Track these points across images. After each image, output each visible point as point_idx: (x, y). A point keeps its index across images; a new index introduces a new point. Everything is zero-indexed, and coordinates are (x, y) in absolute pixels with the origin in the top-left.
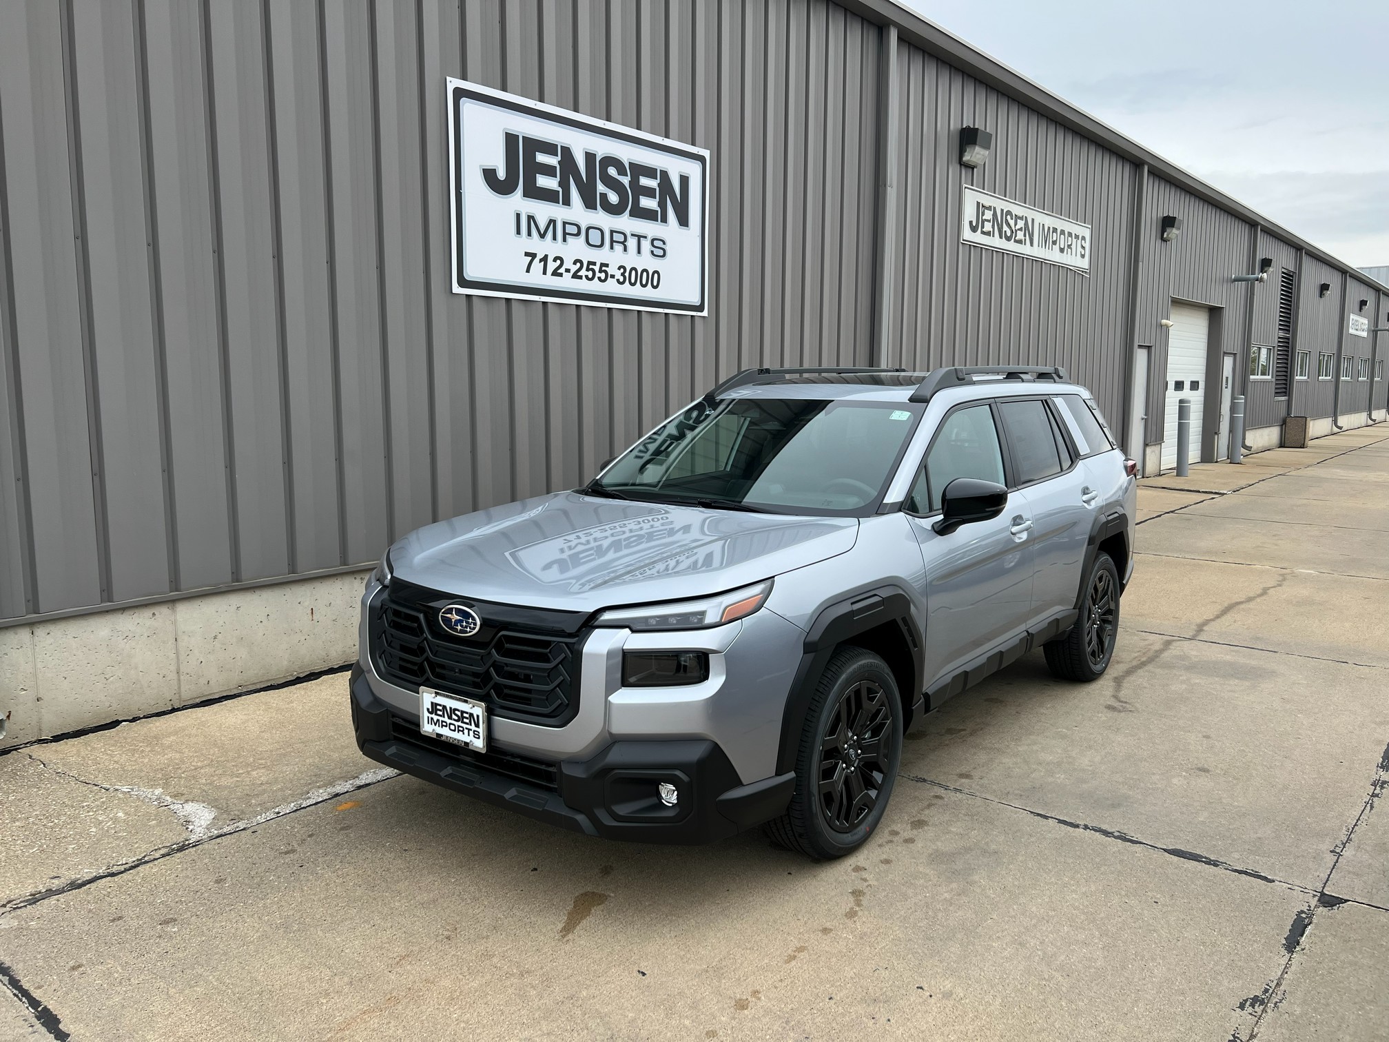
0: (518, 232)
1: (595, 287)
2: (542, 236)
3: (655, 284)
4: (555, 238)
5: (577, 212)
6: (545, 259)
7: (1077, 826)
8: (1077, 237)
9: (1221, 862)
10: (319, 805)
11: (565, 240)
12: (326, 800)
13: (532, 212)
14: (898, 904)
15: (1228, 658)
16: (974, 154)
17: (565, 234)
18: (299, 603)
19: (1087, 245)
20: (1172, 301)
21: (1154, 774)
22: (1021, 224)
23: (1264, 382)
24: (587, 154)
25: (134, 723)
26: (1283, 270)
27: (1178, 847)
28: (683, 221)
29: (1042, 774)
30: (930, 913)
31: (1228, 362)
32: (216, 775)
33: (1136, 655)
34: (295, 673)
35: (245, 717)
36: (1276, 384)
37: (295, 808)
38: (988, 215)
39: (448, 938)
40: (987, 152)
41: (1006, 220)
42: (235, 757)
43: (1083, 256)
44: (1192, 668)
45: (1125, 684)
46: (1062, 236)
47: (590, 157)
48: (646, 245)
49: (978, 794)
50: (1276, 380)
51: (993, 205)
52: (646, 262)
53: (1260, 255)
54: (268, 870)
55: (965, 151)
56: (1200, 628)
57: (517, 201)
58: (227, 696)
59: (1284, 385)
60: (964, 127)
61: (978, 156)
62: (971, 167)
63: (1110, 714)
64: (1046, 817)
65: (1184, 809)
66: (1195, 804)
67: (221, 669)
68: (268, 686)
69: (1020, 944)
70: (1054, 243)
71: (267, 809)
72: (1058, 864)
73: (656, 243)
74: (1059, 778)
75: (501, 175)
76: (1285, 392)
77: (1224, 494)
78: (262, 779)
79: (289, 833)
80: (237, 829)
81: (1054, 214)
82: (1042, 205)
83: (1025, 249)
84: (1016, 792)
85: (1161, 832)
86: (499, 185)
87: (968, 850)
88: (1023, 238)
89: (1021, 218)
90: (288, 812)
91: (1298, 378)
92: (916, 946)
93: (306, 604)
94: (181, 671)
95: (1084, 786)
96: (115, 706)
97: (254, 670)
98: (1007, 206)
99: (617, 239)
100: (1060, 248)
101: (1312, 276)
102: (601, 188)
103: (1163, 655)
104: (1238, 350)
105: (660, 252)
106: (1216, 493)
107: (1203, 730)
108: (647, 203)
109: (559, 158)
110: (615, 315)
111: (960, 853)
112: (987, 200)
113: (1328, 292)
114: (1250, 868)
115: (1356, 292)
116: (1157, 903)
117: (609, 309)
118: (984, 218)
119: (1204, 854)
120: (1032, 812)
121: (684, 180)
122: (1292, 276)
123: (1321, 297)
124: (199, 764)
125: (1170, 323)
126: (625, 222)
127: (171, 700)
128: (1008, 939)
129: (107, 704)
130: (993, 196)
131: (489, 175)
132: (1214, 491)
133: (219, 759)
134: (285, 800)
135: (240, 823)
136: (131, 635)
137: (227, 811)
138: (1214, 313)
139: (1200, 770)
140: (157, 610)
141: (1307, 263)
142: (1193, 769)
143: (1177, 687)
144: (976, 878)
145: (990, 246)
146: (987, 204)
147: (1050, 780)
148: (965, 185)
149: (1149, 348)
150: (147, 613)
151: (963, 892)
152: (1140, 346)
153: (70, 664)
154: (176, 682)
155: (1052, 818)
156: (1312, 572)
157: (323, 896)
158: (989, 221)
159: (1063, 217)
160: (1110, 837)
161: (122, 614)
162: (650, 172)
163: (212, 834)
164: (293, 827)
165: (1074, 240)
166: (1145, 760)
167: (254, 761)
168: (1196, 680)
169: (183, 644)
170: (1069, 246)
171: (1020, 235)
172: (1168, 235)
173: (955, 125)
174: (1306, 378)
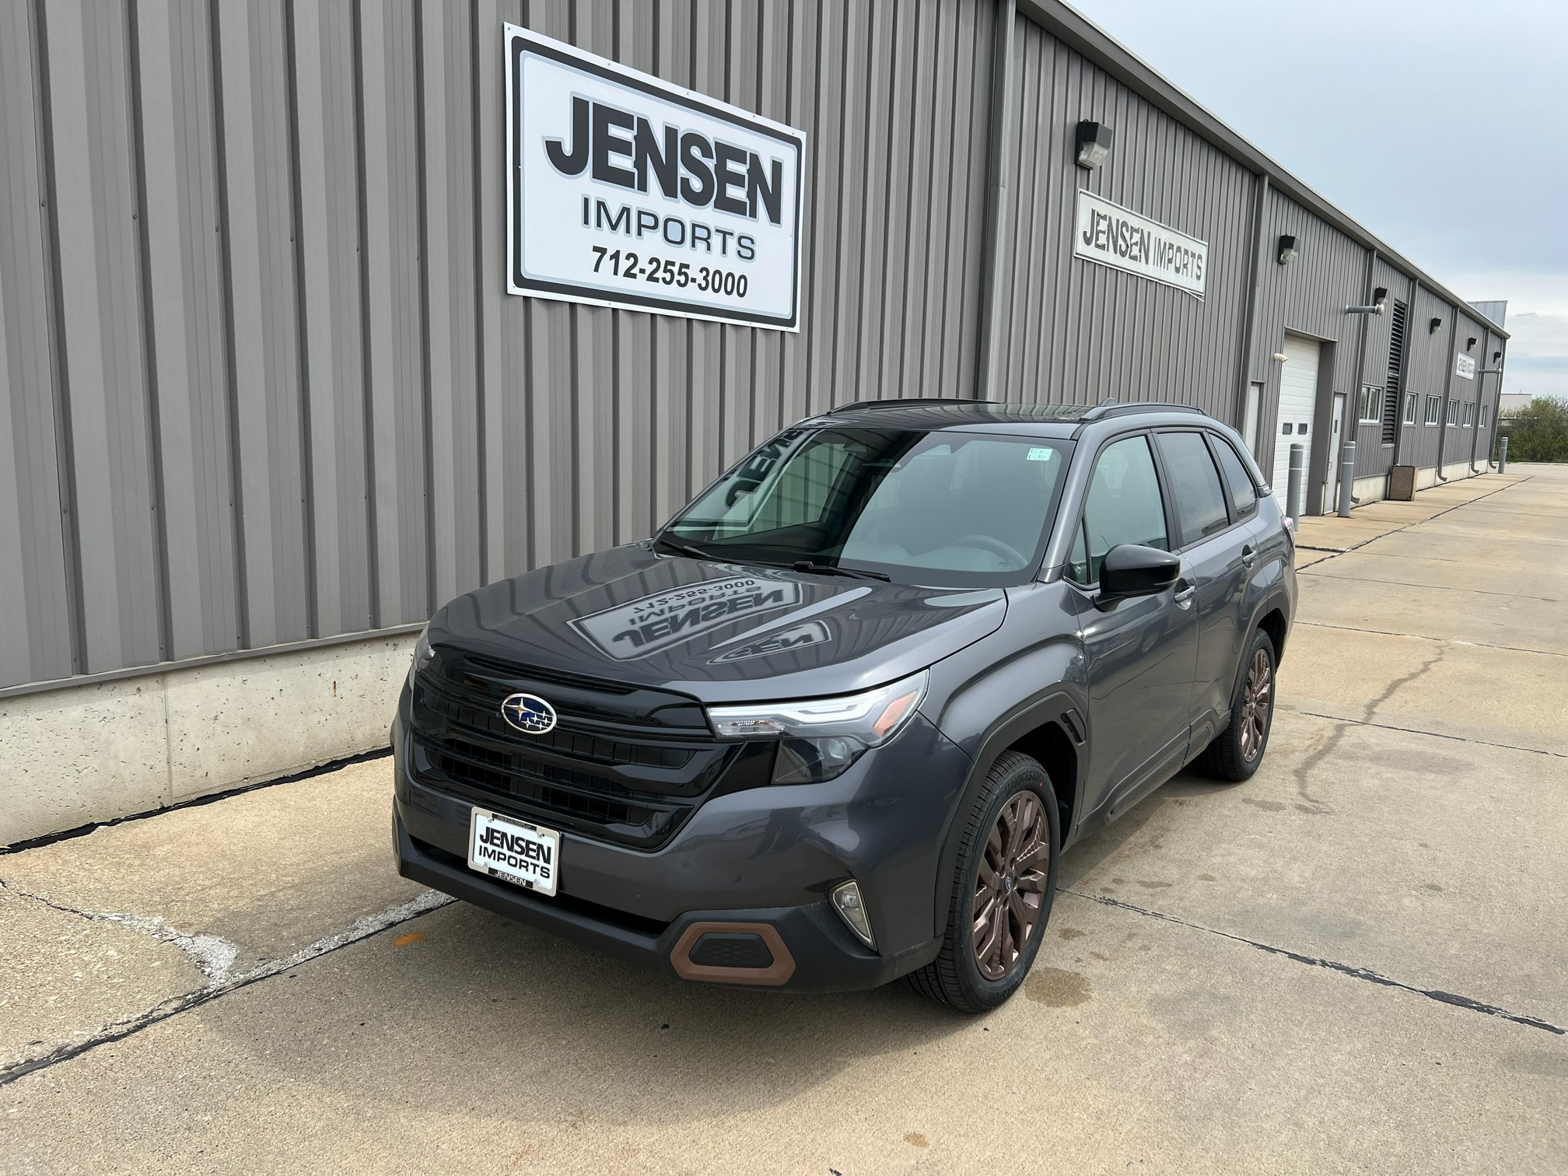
0: (586, 222)
1: (672, 293)
2: (614, 227)
3: (741, 291)
4: (628, 231)
5: (653, 199)
6: (616, 256)
7: (1312, 962)
8: (1193, 255)
9: (1495, 1008)
10: (371, 938)
11: (639, 234)
12: (379, 931)
13: (603, 197)
14: (1131, 1070)
15: (1414, 747)
16: (1092, 153)
17: (640, 226)
18: (319, 675)
19: (1203, 266)
20: (1286, 333)
21: (1379, 893)
22: (1136, 237)
23: (1372, 426)
24: (667, 128)
25: (114, 827)
26: (1396, 302)
27: (1440, 989)
28: (775, 216)
29: (1250, 893)
30: (1173, 1082)
31: (1338, 403)
32: (231, 897)
33: (1310, 742)
34: (314, 762)
35: (258, 819)
36: (1384, 429)
37: (340, 943)
38: (1103, 225)
39: (574, 1125)
40: (1105, 152)
41: (1122, 231)
42: (253, 874)
43: (1198, 278)
44: (1377, 758)
45: (1309, 780)
46: (1178, 254)
47: (671, 133)
48: (732, 243)
49: (1182, 920)
50: (1385, 424)
51: (1109, 214)
52: (731, 264)
53: (1375, 285)
54: (320, 1031)
55: (1082, 150)
56: (1370, 709)
57: (585, 183)
58: (230, 791)
59: (1392, 432)
60: (1082, 120)
61: (1096, 156)
62: (1086, 168)
63: (1304, 817)
64: (1273, 951)
65: (1429, 939)
66: (1441, 932)
67: (223, 758)
68: (280, 778)
69: (1296, 1124)
70: (1170, 261)
71: (305, 945)
72: (1307, 1014)
73: (744, 242)
74: (1271, 898)
75: (568, 149)
76: (1392, 439)
77: (1342, 552)
78: (291, 902)
79: (339, 977)
80: (270, 973)
81: (1171, 228)
82: (1159, 216)
83: (1139, 267)
84: (1227, 917)
85: (1413, 970)
86: (566, 163)
87: (1193, 995)
88: (1138, 254)
89: (1137, 231)
90: (332, 948)
91: (1405, 423)
92: (1170, 1130)
93: (328, 676)
94: (173, 760)
95: (1303, 908)
96: (89, 805)
97: (263, 758)
98: (1123, 216)
99: (699, 235)
100: (1176, 268)
101: (1424, 309)
102: (682, 171)
103: (1339, 743)
104: (1348, 391)
105: (749, 254)
106: (1334, 551)
107: (1418, 836)
108: (735, 192)
109: (635, 132)
110: (696, 326)
111: (1186, 1000)
112: (1103, 208)
113: (1439, 328)
114: (1531, 1015)
115: (1465, 329)
116: (1439, 1064)
117: (689, 320)
118: (1098, 228)
119: (1472, 997)
120: (1254, 944)
121: (777, 167)
122: (1404, 309)
123: (1431, 333)
124: (207, 883)
125: (1283, 357)
126: (709, 215)
127: (159, 797)
128: (1280, 1118)
129: (80, 804)
130: (1109, 204)
131: (553, 149)
132: (1331, 548)
133: (232, 876)
134: (325, 932)
135: (270, 965)
136: (110, 716)
137: (253, 948)
138: (1326, 349)
139: (1431, 889)
140: (142, 684)
141: (1420, 295)
142: (1422, 887)
143: (1369, 783)
144: (1214, 1033)
145: (1104, 262)
146: (1102, 213)
147: (1262, 901)
148: (1080, 190)
149: (1261, 385)
150: (131, 687)
151: (1204, 1053)
152: (1253, 383)
153: (31, 753)
154: (166, 775)
155: (1280, 951)
156: (1469, 644)
157: (397, 1067)
158: (1104, 232)
159: (1179, 232)
160: (1356, 976)
161: (99, 689)
162: (739, 155)
163: (236, 980)
164: (342, 970)
165: (1191, 259)
166: (1363, 875)
167: (277, 878)
168: (1388, 773)
169: (174, 727)
170: (1185, 266)
171: (1135, 251)
172: (1284, 257)
173: (1072, 120)
174: (1412, 423)
